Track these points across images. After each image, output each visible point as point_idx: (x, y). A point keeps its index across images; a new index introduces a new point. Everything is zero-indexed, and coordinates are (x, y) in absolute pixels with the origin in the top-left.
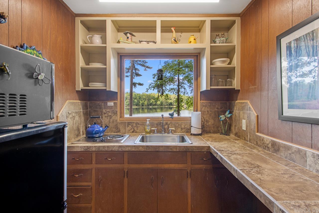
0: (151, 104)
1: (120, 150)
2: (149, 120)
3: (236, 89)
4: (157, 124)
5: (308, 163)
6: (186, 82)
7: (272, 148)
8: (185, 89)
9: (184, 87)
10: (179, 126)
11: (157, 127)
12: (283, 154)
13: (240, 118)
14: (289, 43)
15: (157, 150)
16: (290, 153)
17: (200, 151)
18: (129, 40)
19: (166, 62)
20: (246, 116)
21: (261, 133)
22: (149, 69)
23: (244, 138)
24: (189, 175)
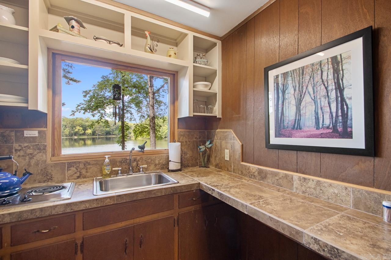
0: (76, 134)
1: (68, 210)
2: (108, 157)
3: (217, 117)
4: (121, 162)
5: (294, 186)
6: (133, 105)
7: (259, 176)
8: (131, 114)
9: (130, 112)
10: (152, 162)
11: (120, 165)
12: (269, 180)
13: (221, 148)
14: (276, 76)
15: (135, 199)
16: (277, 179)
17: (189, 190)
18: (74, 31)
19: (105, 76)
20: (229, 146)
21: (245, 162)
22: (75, 82)
23: (226, 168)
24: (176, 223)
